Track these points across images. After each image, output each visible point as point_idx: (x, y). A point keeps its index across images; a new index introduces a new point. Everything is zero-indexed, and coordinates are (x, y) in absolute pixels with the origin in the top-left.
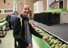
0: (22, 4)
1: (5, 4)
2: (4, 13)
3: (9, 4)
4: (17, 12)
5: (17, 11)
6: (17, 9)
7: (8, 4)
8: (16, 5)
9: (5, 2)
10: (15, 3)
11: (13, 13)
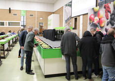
0: (32, 15)
1: (10, 14)
2: (8, 26)
3: (16, 15)
4: (25, 26)
5: (25, 24)
7: (14, 14)
8: (25, 17)
9: (10, 12)
10: (23, 14)
11: (20, 26)
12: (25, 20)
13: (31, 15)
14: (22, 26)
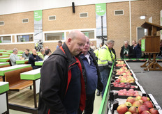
0: (121, 12)
1: (75, 15)
3: (86, 15)
4: (106, 37)
5: (105, 34)
6: (105, 29)
7: (82, 15)
8: (105, 18)
9: (74, 11)
10: (100, 11)
11: (95, 39)
12: (105, 25)
13: (117, 13)
14: (98, 37)
